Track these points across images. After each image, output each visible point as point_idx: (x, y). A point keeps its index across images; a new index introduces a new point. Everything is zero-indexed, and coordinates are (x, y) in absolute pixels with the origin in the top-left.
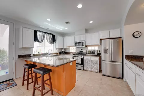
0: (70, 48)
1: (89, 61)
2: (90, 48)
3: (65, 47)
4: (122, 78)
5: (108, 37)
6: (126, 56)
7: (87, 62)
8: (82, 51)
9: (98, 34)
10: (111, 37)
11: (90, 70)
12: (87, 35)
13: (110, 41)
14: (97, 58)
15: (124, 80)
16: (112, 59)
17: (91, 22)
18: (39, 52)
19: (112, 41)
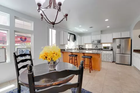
0: (86, 45)
1: (105, 54)
2: (104, 45)
3: (82, 44)
4: (131, 65)
5: (120, 37)
6: (134, 50)
7: (103, 55)
8: (98, 47)
9: (111, 34)
10: (122, 37)
11: (106, 60)
12: (102, 35)
13: (122, 40)
14: (111, 52)
15: (132, 66)
16: (124, 52)
17: (108, 27)
18: (68, 48)
19: (124, 40)
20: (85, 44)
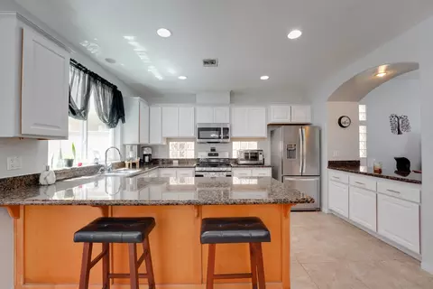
0: (171, 143)
3: (154, 141)
4: (320, 209)
5: (288, 121)
6: (330, 162)
10: (293, 121)
13: (300, 130)
14: (267, 172)
15: (323, 211)
16: (304, 171)
17: (265, 78)
20: (169, 139)
